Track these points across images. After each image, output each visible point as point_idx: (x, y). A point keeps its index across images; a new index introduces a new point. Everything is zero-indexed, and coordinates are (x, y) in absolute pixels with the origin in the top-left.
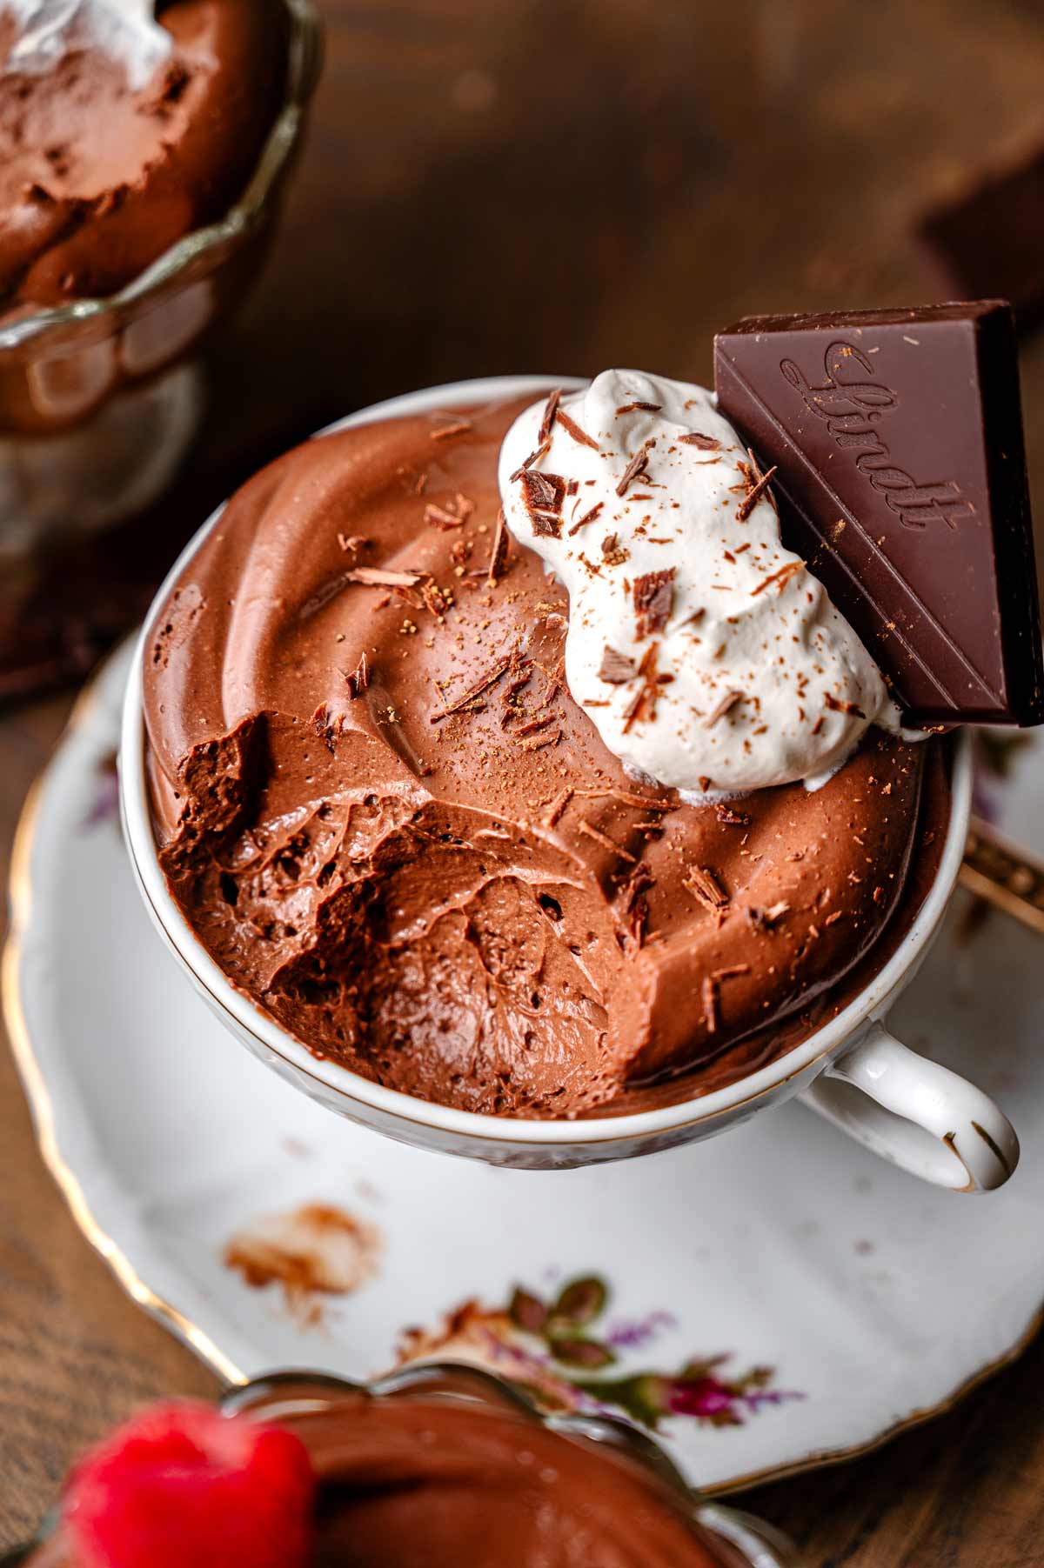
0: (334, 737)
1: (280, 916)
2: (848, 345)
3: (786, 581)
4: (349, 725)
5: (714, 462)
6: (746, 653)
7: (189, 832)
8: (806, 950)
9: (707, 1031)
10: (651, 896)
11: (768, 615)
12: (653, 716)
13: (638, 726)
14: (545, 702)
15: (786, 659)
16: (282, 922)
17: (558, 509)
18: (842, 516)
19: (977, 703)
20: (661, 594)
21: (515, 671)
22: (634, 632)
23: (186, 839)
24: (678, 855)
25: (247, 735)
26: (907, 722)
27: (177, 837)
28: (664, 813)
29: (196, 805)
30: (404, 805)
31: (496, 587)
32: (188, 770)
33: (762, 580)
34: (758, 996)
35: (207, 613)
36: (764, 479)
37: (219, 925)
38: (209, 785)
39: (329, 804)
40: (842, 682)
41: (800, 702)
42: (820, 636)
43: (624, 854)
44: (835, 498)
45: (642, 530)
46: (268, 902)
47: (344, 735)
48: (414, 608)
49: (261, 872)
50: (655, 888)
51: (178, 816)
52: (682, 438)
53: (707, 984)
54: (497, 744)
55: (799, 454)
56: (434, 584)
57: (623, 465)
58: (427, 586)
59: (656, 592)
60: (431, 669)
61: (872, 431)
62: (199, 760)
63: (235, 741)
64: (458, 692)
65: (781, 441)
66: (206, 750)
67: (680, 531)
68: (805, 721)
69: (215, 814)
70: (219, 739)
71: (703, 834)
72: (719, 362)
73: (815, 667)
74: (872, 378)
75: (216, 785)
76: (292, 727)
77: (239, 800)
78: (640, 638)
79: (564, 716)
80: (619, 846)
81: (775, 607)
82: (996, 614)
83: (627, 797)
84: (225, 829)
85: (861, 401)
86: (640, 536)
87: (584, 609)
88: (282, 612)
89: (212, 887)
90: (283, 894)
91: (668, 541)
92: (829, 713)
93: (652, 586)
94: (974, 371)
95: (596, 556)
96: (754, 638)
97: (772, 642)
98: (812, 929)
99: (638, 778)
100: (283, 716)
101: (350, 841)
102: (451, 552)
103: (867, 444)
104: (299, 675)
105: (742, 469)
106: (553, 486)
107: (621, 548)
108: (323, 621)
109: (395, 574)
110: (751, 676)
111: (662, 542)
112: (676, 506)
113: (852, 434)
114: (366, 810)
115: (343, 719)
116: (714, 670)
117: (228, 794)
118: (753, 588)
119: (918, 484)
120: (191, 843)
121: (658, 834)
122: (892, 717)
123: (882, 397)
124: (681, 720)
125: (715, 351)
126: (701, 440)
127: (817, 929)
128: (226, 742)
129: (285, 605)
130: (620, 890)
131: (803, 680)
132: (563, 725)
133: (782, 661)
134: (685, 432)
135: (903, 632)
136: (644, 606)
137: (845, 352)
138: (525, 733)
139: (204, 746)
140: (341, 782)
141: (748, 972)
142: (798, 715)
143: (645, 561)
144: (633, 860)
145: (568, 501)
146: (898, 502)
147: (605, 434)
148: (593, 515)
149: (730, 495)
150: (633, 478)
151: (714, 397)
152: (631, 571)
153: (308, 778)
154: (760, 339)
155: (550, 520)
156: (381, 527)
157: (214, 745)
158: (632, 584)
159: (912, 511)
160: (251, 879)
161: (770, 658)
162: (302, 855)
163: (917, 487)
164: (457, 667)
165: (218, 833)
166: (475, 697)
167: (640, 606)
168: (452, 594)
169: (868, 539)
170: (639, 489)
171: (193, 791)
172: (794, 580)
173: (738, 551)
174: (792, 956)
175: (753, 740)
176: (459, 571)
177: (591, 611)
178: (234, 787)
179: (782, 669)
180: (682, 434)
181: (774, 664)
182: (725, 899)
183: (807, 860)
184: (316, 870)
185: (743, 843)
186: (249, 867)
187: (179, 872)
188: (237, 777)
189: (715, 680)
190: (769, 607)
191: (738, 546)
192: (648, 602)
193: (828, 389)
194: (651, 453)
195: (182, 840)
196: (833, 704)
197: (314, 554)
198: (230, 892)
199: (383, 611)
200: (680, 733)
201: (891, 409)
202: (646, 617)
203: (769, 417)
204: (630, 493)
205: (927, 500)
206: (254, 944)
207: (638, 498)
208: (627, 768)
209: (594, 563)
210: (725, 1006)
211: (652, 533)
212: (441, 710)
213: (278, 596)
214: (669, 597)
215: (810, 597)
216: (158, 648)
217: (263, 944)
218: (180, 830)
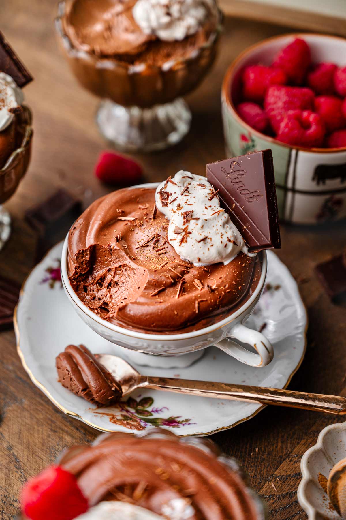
0: (112, 251)
1: (97, 295)
2: (235, 162)
3: (219, 213)
4: (115, 247)
5: (204, 188)
6: (209, 228)
7: (76, 273)
8: (221, 297)
9: (196, 313)
10: (186, 285)
11: (215, 220)
12: (186, 241)
13: (183, 244)
14: (163, 244)
15: (218, 229)
16: (97, 297)
17: (168, 200)
18: (234, 203)
19: (264, 243)
20: (189, 214)
21: (156, 238)
22: (183, 223)
23: (75, 275)
24: (192, 277)
25: (91, 249)
26: (249, 251)
27: (73, 273)
28: (190, 268)
29: (78, 266)
30: (128, 266)
31: (154, 221)
32: (77, 257)
33: (214, 212)
34: (209, 306)
35: (84, 225)
36: (216, 192)
37: (82, 296)
38: (82, 261)
39: (110, 268)
40: (232, 236)
41: (221, 239)
42: (227, 226)
43: (179, 275)
44: (233, 199)
45: (186, 203)
46: (94, 292)
47: (114, 250)
48: (134, 225)
49: (93, 286)
50: (187, 283)
51: (74, 268)
52: (197, 185)
53: (197, 302)
54: (151, 254)
55: (225, 189)
56: (139, 220)
57: (182, 189)
58: (137, 220)
59: (188, 214)
60: (137, 238)
61: (241, 181)
62: (79, 254)
63: (88, 251)
64: (143, 243)
65: (221, 187)
66: (81, 252)
67: (195, 202)
68: (222, 244)
69: (82, 269)
70: (84, 249)
71: (199, 273)
72: (208, 170)
73: (225, 232)
74: (240, 169)
75: (83, 261)
76: (102, 249)
77: (88, 267)
78: (184, 224)
79: (167, 248)
80: (178, 273)
81: (216, 218)
82: (268, 220)
83: (181, 263)
84: (85, 274)
85: (238, 175)
86: (186, 204)
87: (172, 220)
88: (102, 224)
89: (81, 288)
90: (98, 290)
91: (192, 205)
92: (228, 243)
93: (188, 213)
94: (262, 163)
95: (175, 208)
96: (211, 224)
97: (215, 226)
98: (223, 293)
99: (184, 260)
100: (100, 245)
101: (115, 277)
102: (143, 213)
103: (240, 185)
104: (105, 237)
105: (211, 190)
106: (167, 194)
107: (181, 206)
108: (112, 227)
109: (130, 218)
110: (210, 233)
111: (191, 205)
112: (194, 197)
113: (236, 183)
114: (119, 269)
115: (114, 246)
116: (201, 231)
117: (86, 264)
118: (211, 214)
119: (251, 192)
120: (77, 276)
121: (188, 272)
122: (245, 250)
123: (243, 173)
124: (193, 242)
125: (207, 168)
126: (202, 185)
127: (224, 292)
128: (86, 250)
129: (102, 223)
130: (178, 283)
131: (222, 234)
132: (166, 249)
133: (217, 230)
134: (198, 183)
135: (248, 229)
136: (185, 218)
137: (235, 163)
138: (158, 251)
139: (81, 250)
140: (113, 263)
141: (206, 301)
142: (221, 242)
143: (186, 208)
144: (181, 276)
145: (170, 197)
146: (247, 197)
147: (179, 182)
148: (175, 200)
149: (207, 195)
150: (185, 191)
151: (207, 179)
152: (183, 211)
153: (106, 262)
154: (217, 164)
155: (166, 202)
156: (127, 209)
157: (83, 251)
158: (183, 214)
159: (249, 199)
160: (91, 287)
161: (215, 229)
162: (103, 282)
163: (251, 193)
164: (143, 238)
165: (83, 274)
166: (146, 244)
167: (184, 218)
168: (143, 223)
169: (240, 207)
170: (186, 193)
171: (78, 262)
172: (221, 213)
173: (209, 207)
174: (218, 298)
175: (210, 248)
176: (145, 218)
177: (173, 220)
178: (88, 262)
179: (217, 232)
180: (198, 184)
181: (215, 230)
182: (203, 287)
183: (223, 278)
184: (106, 285)
185: (208, 276)
186: (90, 285)
187: (73, 282)
188: (88, 259)
189: (201, 234)
190: (215, 219)
191: (209, 206)
192: (186, 216)
193: (231, 173)
194: (189, 186)
195: (74, 275)
196: (229, 241)
197: (111, 212)
198: (86, 290)
199: (126, 226)
200: (192, 246)
201: (245, 176)
202: (185, 220)
203: (218, 182)
204: (184, 195)
205: (252, 196)
206: (90, 301)
207: (186, 195)
208: (181, 258)
209: (175, 210)
210: (200, 308)
211: (188, 203)
212: (138, 246)
213: (101, 221)
214: (191, 215)
215: (225, 217)
216: (72, 232)
217: (92, 301)
218: (74, 272)
